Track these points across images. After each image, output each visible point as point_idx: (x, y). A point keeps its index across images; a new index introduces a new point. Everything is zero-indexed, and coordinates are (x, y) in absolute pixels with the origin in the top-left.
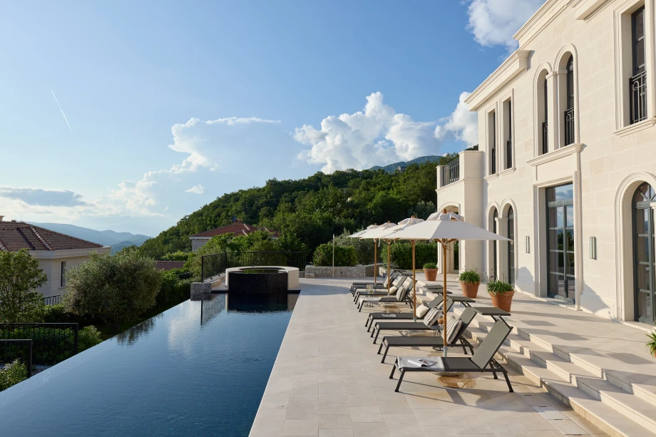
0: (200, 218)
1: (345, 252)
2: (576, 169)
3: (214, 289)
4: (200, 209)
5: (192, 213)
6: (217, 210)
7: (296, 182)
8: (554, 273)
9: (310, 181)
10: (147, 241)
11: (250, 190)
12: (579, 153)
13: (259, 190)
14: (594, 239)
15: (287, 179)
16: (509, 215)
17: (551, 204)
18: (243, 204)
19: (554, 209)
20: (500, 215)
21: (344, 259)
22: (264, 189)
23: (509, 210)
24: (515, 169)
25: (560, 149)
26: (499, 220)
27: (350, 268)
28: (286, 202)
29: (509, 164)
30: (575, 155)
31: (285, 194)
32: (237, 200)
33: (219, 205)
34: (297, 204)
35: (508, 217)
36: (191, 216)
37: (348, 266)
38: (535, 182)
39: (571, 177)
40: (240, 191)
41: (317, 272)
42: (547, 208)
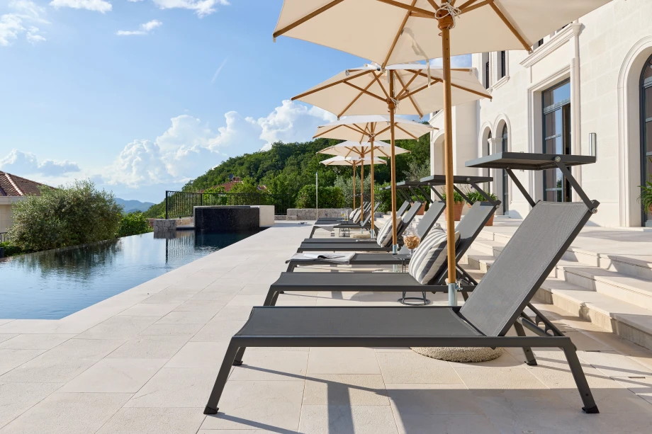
0: (205, 183)
1: (330, 193)
2: (573, 56)
3: (178, 226)
4: (205, 174)
5: (196, 178)
6: (222, 174)
7: (302, 144)
8: (550, 189)
9: (316, 144)
10: (152, 206)
11: (256, 154)
12: (578, 35)
13: (264, 153)
14: (593, 136)
15: (293, 142)
16: (503, 134)
17: (548, 109)
18: (249, 168)
19: (552, 113)
20: (494, 136)
21: (330, 201)
22: (269, 153)
23: (504, 129)
24: (509, 78)
25: (556, 34)
26: (493, 141)
27: (336, 210)
28: (292, 164)
29: (503, 72)
30: (573, 40)
31: (291, 157)
32: (242, 164)
33: (223, 169)
34: (303, 166)
35: (503, 137)
36: (195, 181)
37: (334, 208)
38: (530, 85)
39: (568, 68)
40: (245, 154)
41: (299, 214)
42: (544, 116)
